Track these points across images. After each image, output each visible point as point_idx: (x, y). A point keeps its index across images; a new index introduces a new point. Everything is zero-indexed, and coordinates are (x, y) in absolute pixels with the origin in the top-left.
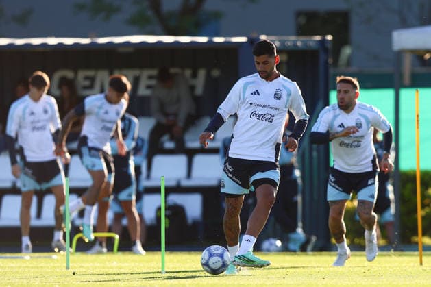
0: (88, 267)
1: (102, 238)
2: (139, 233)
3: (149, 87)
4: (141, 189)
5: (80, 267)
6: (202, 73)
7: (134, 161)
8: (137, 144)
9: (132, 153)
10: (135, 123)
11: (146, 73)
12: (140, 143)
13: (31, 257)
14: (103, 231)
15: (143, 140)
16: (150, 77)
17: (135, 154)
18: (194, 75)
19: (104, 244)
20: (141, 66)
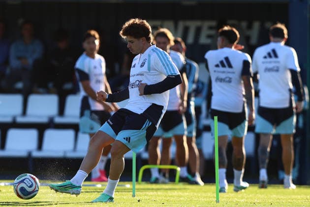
0: (152, 196)
1: (166, 169)
2: (198, 166)
3: (209, 36)
4: (201, 127)
5: (145, 195)
6: (256, 25)
7: (195, 102)
8: (198, 87)
9: (193, 94)
10: (195, 67)
11: (206, 24)
12: (200, 86)
13: (102, 185)
14: (165, 164)
15: (203, 84)
16: (211, 28)
17: (196, 96)
18: (250, 27)
19: (167, 175)
20: (203, 18)
